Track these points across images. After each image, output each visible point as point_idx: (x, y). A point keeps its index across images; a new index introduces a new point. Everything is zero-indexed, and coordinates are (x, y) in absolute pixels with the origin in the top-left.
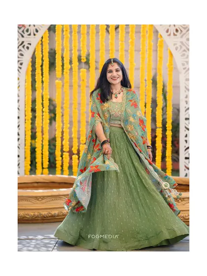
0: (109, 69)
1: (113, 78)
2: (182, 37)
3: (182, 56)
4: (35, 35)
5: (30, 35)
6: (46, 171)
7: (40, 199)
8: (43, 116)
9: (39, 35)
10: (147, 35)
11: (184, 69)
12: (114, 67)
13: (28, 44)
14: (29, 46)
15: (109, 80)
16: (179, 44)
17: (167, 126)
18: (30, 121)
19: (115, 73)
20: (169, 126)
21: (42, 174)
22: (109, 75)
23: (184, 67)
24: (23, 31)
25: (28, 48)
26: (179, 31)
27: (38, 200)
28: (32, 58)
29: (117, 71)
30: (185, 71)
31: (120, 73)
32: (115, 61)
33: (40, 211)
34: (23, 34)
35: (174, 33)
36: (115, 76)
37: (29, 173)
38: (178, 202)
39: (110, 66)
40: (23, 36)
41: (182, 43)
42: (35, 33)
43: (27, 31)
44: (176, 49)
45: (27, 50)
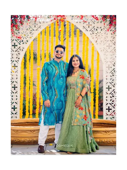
0: (73, 60)
1: (75, 64)
2: (104, 45)
3: (104, 55)
4: (26, 43)
5: (24, 43)
6: (31, 116)
7: (33, 132)
8: (30, 86)
9: (29, 43)
10: (86, 44)
11: (105, 62)
12: (75, 59)
13: (23, 48)
14: (23, 49)
15: (73, 65)
16: (103, 49)
17: (96, 92)
18: (23, 89)
19: (76, 62)
20: (97, 92)
21: (29, 117)
22: (73, 63)
23: (105, 61)
24: (20, 42)
25: (22, 50)
26: (103, 42)
27: (31, 132)
28: (24, 56)
29: (77, 61)
30: (106, 63)
31: (79, 62)
32: (76, 56)
33: (33, 138)
34: (20, 43)
35: (100, 43)
36: (76, 63)
37: (22, 117)
38: (107, 133)
39: (74, 58)
40: (20, 44)
41: (104, 48)
42: (27, 42)
43: (22, 41)
44: (101, 51)
45: (22, 51)
